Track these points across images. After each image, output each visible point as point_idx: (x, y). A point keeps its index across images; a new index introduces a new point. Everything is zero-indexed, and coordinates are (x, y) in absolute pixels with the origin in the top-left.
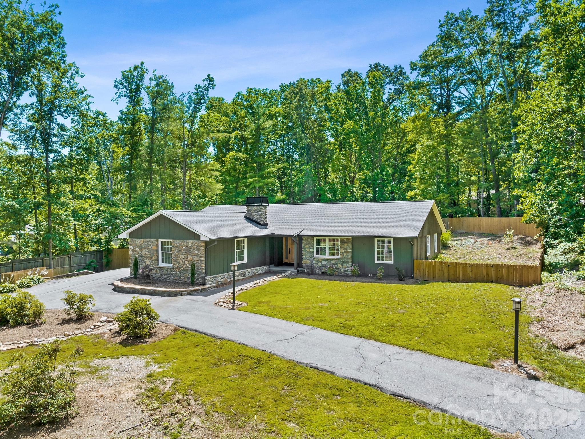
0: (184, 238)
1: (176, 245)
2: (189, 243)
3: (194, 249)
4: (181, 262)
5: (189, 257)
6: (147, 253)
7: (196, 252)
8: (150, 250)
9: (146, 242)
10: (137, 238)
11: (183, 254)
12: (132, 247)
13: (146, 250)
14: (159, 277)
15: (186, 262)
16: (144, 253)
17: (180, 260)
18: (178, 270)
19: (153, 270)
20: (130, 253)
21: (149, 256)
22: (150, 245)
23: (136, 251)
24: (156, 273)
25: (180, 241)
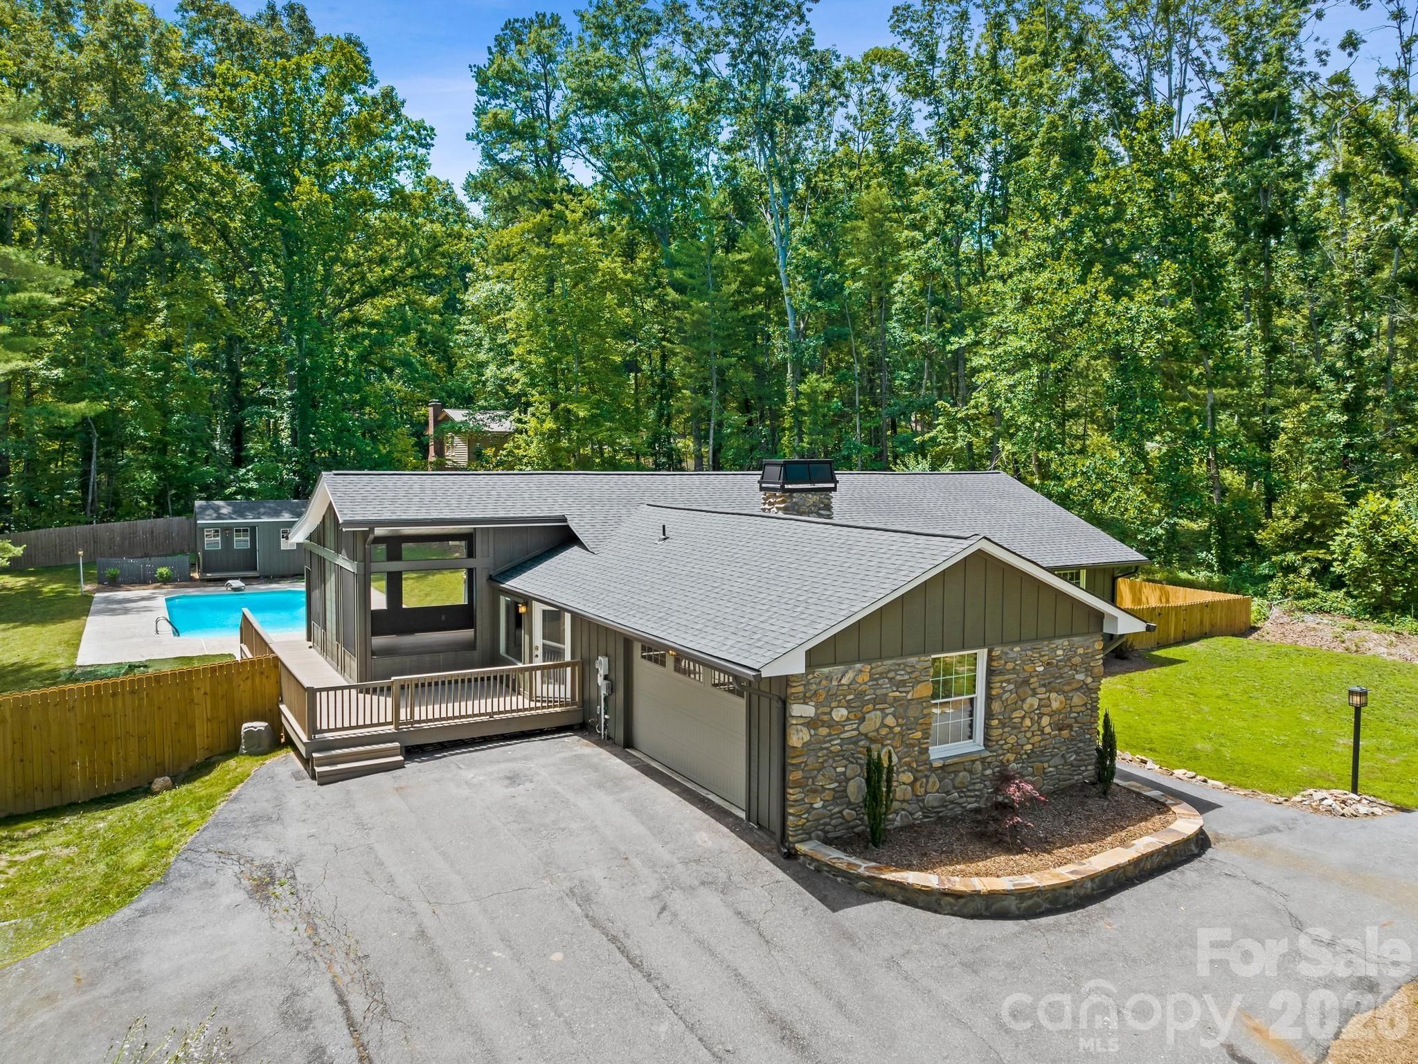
0: (1037, 636)
1: (1010, 666)
2: (1057, 648)
3: (1074, 667)
4: (1028, 722)
5: (1056, 702)
6: (890, 721)
7: (1080, 677)
8: (901, 707)
9: (883, 675)
10: (835, 663)
11: (1034, 694)
12: (809, 711)
13: (882, 710)
14: (936, 804)
15: (1045, 721)
16: (873, 720)
17: (1023, 718)
18: (1011, 757)
19: (912, 784)
20: (798, 738)
21: (897, 729)
22: (903, 683)
23: (831, 724)
24: (926, 793)
25: (1028, 646)
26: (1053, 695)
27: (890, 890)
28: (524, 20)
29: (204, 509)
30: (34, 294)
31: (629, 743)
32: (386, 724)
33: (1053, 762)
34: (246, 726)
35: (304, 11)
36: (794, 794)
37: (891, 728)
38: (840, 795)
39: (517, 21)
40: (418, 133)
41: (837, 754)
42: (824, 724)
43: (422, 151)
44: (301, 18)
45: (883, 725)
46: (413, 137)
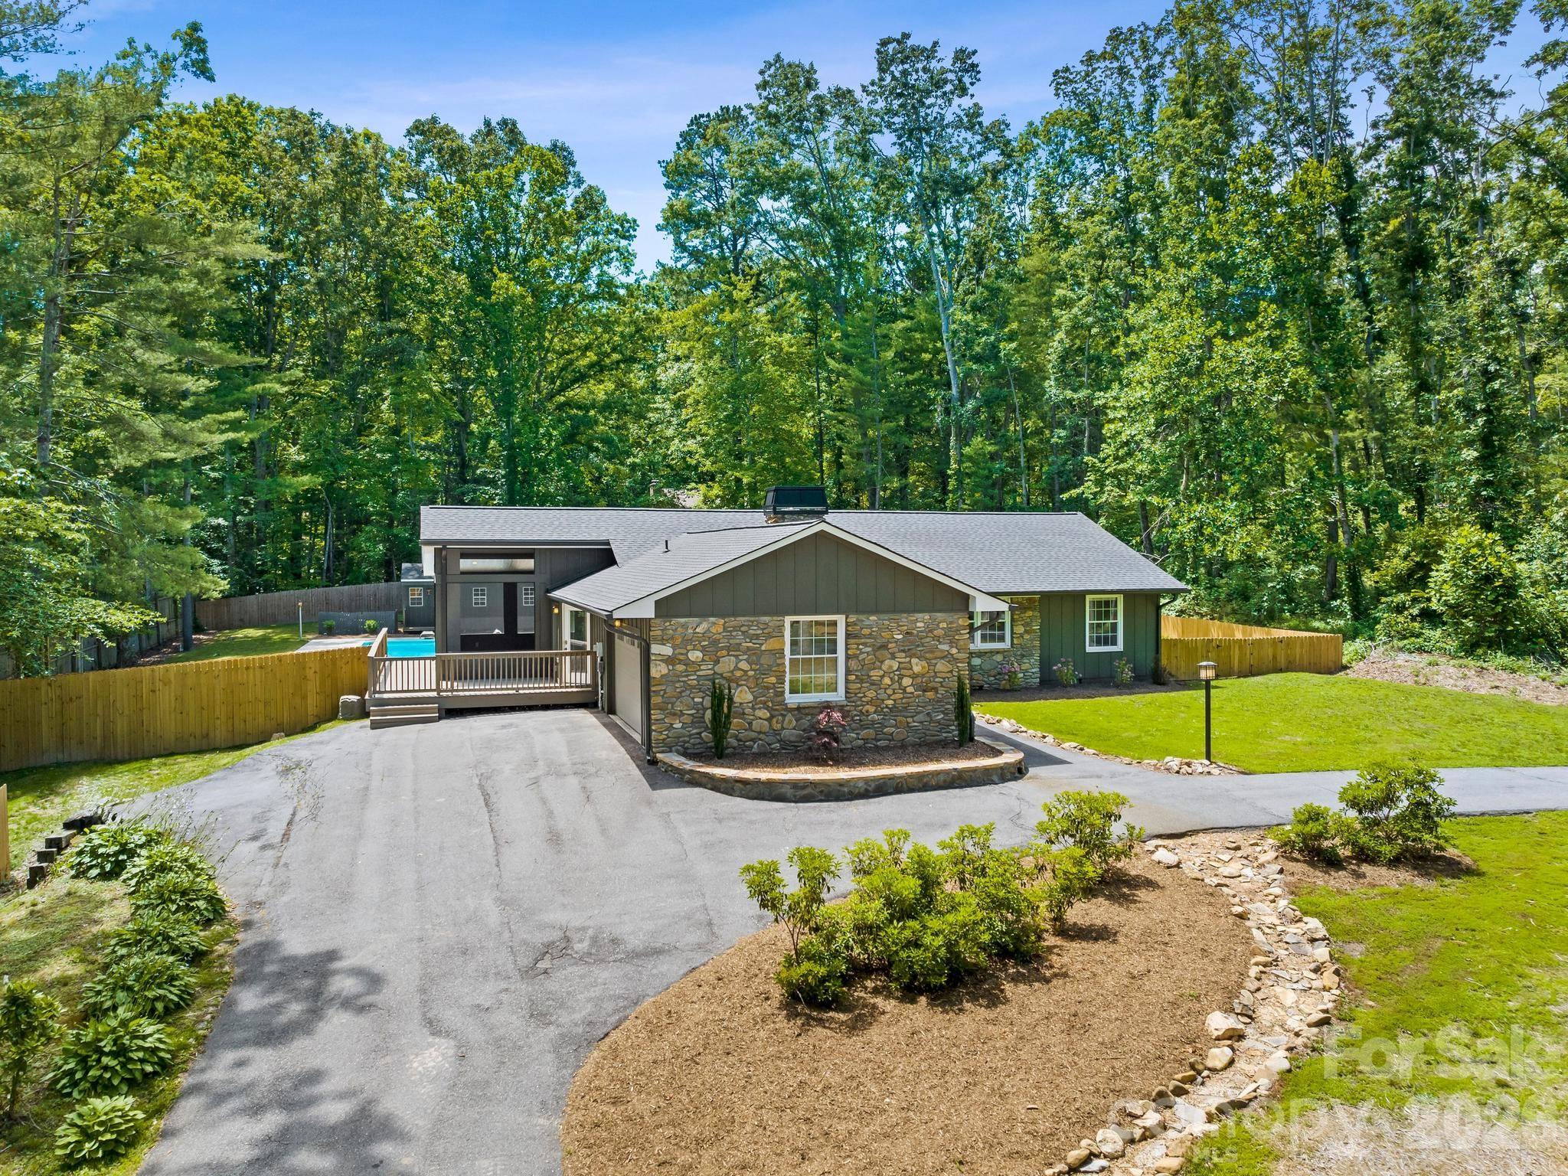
0: (896, 608)
1: (866, 631)
2: (917, 621)
3: (938, 638)
4: (887, 681)
5: (918, 666)
6: (744, 665)
7: (945, 647)
8: (754, 655)
9: (736, 628)
10: (690, 616)
11: (893, 657)
12: (667, 650)
13: (736, 656)
14: (793, 739)
15: (907, 681)
16: (727, 664)
17: (882, 677)
18: (872, 709)
19: (769, 720)
20: (658, 670)
21: (751, 673)
22: (757, 637)
23: (687, 663)
24: (783, 728)
25: (883, 616)
26: (914, 661)
27: (704, 780)
28: (708, 115)
29: (409, 570)
30: (267, 385)
31: (612, 710)
32: (431, 690)
33: (918, 718)
34: (343, 698)
35: (514, 124)
36: (656, 715)
37: (745, 672)
38: (698, 720)
39: (702, 116)
40: (622, 226)
41: (694, 687)
42: (680, 662)
43: (624, 243)
44: (512, 131)
45: (737, 668)
46: (616, 231)
